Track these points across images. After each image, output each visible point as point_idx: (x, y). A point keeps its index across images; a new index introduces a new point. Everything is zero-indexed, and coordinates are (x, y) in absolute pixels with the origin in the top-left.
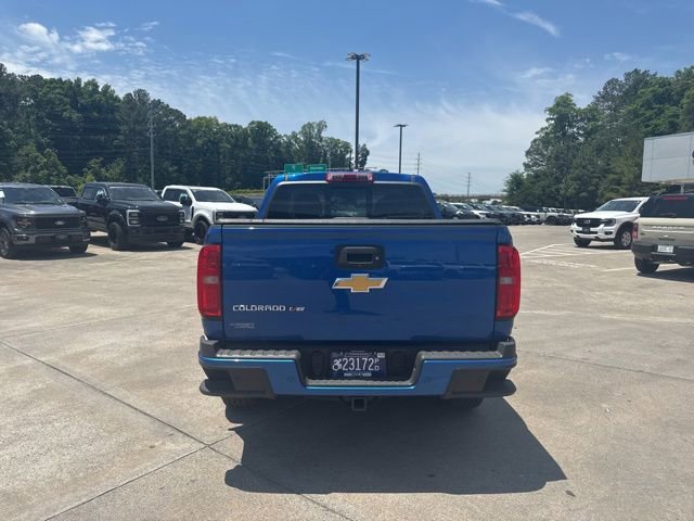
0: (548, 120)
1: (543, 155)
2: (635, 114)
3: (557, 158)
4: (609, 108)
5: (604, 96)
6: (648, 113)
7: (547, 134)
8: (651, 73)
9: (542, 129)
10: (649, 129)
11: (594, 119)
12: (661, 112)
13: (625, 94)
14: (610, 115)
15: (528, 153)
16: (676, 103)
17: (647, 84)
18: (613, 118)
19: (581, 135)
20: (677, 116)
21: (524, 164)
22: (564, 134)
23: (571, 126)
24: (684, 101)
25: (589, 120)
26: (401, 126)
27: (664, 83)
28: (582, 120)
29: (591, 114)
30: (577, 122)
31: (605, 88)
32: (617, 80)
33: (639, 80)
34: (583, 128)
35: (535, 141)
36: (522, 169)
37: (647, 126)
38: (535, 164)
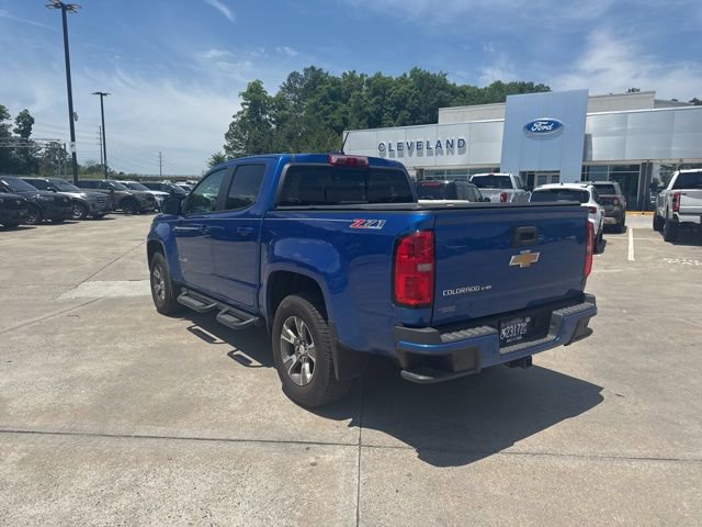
0: (243, 104)
1: (241, 139)
2: (316, 107)
3: (255, 143)
4: (294, 99)
5: (288, 88)
6: (326, 108)
7: (243, 118)
8: (325, 71)
9: (239, 113)
10: (328, 122)
11: (282, 107)
12: (335, 108)
13: (307, 87)
14: (295, 106)
15: (227, 136)
16: (345, 101)
17: (322, 81)
18: (298, 108)
19: (273, 122)
20: (346, 113)
21: (225, 147)
22: (259, 120)
23: (264, 113)
24: (351, 100)
25: (279, 109)
26: (102, 95)
27: (335, 82)
28: (273, 107)
29: (280, 103)
30: (270, 109)
31: (289, 80)
32: (298, 74)
33: (316, 78)
34: (274, 116)
35: (233, 124)
36: (223, 152)
37: (326, 119)
38: (235, 147)
